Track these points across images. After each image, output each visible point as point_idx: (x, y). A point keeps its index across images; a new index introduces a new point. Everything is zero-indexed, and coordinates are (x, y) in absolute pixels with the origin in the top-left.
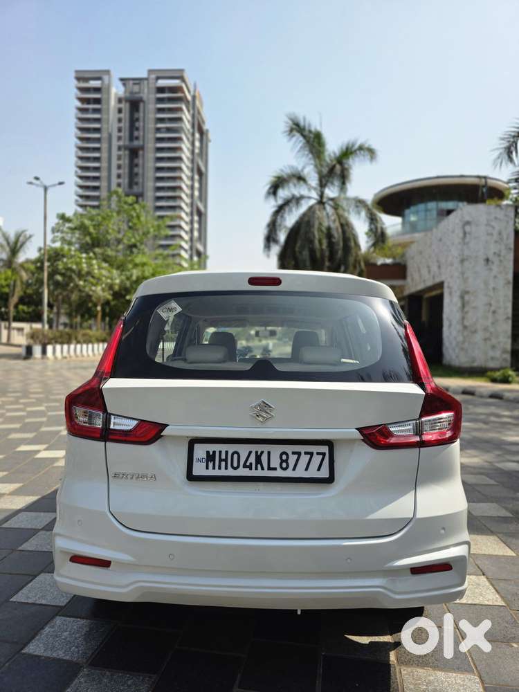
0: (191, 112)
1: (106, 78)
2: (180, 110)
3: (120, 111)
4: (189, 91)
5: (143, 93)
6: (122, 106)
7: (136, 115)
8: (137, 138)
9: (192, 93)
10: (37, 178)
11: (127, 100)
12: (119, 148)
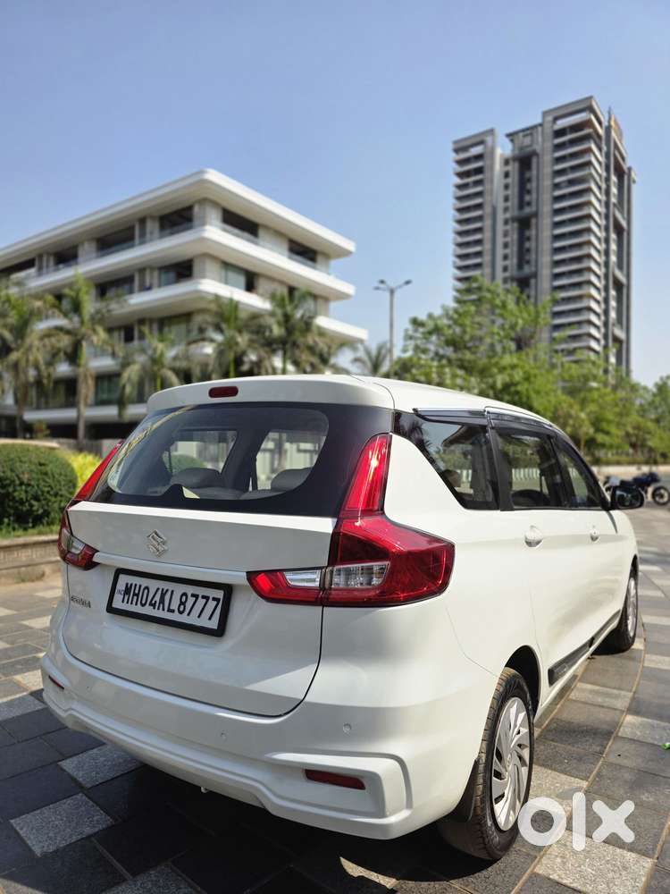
0: (605, 148)
1: (489, 139)
2: (589, 150)
3: (507, 175)
4: (600, 123)
5: (537, 143)
6: (509, 168)
7: (527, 175)
8: (529, 204)
9: (605, 123)
10: (382, 282)
11: (515, 159)
12: (506, 222)
